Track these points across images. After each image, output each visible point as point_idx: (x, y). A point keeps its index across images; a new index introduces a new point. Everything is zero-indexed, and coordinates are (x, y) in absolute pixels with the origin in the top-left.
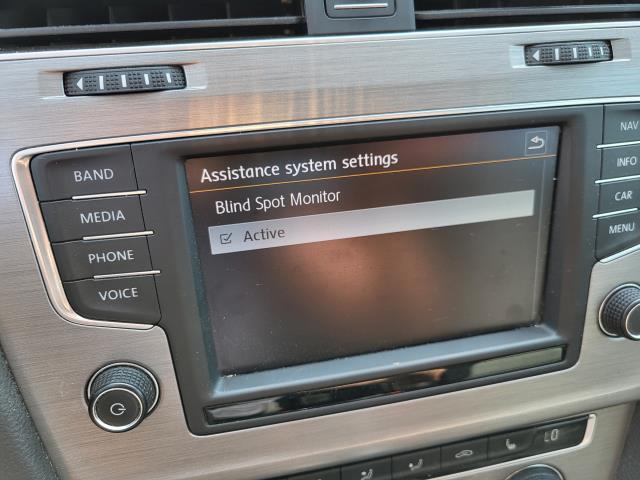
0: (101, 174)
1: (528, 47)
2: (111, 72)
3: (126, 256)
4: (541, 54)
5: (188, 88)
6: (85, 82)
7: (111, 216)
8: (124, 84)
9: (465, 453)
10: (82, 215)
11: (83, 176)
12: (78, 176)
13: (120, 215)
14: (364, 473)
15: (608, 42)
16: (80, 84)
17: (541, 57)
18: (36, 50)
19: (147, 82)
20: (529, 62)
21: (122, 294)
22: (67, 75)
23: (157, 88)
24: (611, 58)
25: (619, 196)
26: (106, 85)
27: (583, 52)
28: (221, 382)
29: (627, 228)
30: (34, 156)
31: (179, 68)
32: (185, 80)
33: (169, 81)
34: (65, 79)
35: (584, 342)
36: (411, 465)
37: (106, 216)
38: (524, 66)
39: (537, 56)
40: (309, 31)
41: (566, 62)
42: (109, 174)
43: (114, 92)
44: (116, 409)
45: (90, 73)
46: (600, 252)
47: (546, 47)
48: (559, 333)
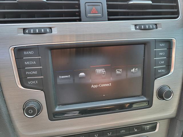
0: (30, 53)
1: (136, 25)
2: (35, 29)
3: (35, 73)
4: (139, 27)
5: (53, 33)
6: (28, 31)
7: (32, 63)
8: (37, 32)
9: (123, 131)
10: (25, 62)
11: (26, 53)
12: (25, 53)
13: (35, 63)
14: (95, 135)
15: (156, 24)
16: (27, 31)
17: (139, 28)
18: (17, 23)
19: (43, 31)
20: (136, 29)
21: (34, 82)
22: (24, 29)
23: (45, 33)
24: (157, 28)
25: (160, 62)
26: (33, 32)
27: (149, 27)
28: (58, 107)
29: (163, 71)
30: (15, 48)
31: (51, 28)
32: (52, 31)
33: (48, 31)
34: (23, 30)
35: (153, 101)
36: (108, 134)
37: (31, 63)
38: (135, 30)
39: (138, 27)
40: (82, 21)
41: (145, 29)
42: (32, 52)
43: (35, 33)
44: (30, 111)
45: (29, 29)
46: (156, 77)
47: (140, 25)
48: (146, 98)
